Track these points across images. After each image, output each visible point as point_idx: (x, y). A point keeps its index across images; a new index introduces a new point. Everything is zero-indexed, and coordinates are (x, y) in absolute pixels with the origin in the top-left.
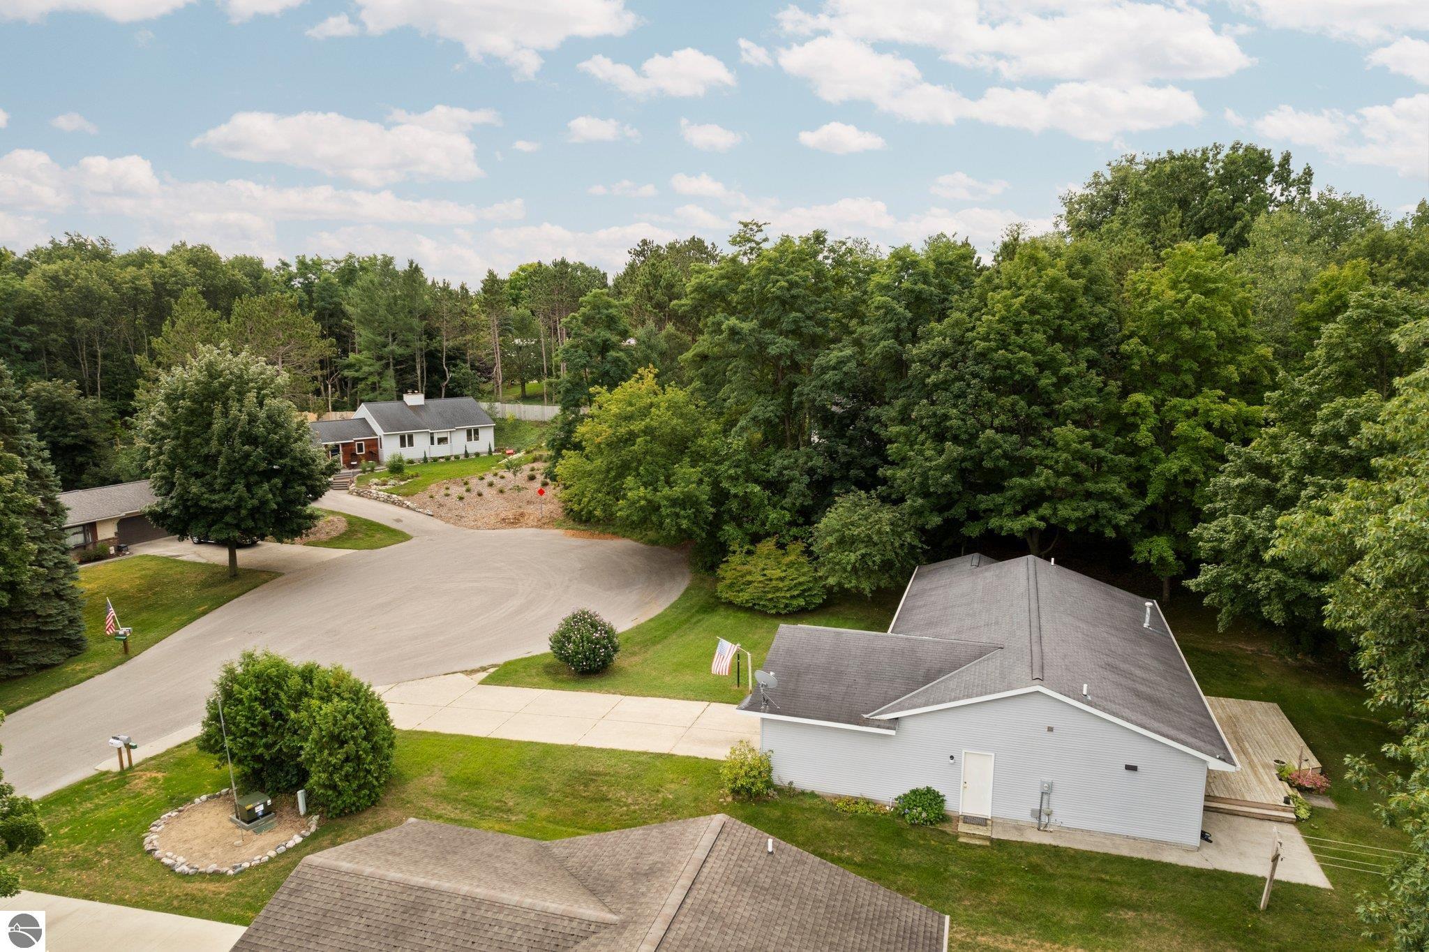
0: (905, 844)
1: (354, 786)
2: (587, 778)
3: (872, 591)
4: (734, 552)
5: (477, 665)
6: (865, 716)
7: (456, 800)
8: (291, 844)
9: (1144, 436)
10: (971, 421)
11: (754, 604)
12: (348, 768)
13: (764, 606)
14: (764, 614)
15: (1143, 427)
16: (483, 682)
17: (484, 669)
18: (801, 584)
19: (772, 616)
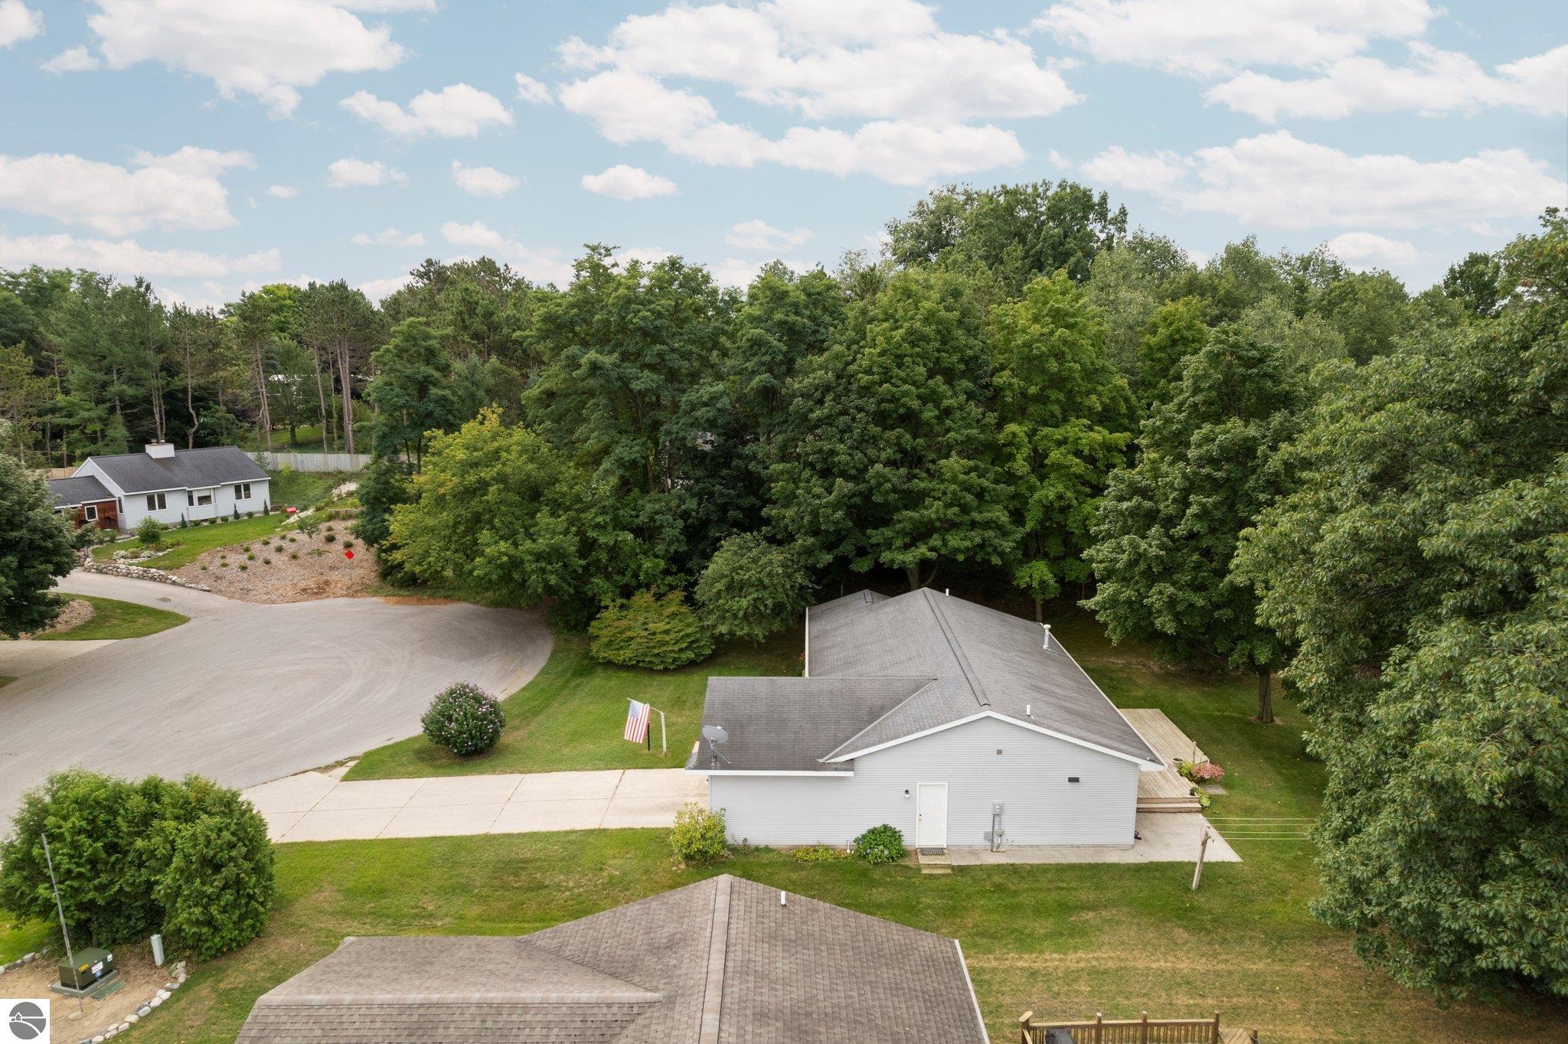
0: (873, 884)
1: (235, 917)
2: (518, 866)
3: (765, 637)
4: (606, 607)
5: (332, 760)
6: (821, 761)
7: (362, 914)
8: (156, 1002)
9: (1020, 465)
10: (859, 455)
11: (638, 662)
12: (228, 897)
13: (650, 662)
14: (650, 671)
15: (1019, 456)
16: (346, 778)
17: (340, 764)
18: (687, 635)
19: (660, 672)
